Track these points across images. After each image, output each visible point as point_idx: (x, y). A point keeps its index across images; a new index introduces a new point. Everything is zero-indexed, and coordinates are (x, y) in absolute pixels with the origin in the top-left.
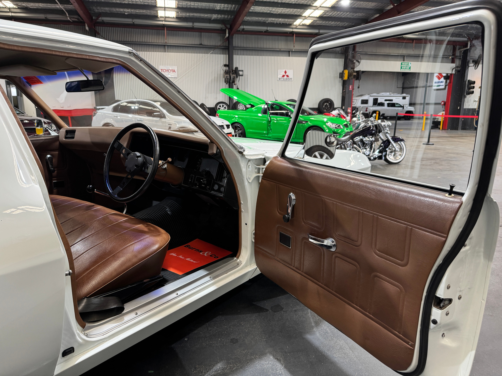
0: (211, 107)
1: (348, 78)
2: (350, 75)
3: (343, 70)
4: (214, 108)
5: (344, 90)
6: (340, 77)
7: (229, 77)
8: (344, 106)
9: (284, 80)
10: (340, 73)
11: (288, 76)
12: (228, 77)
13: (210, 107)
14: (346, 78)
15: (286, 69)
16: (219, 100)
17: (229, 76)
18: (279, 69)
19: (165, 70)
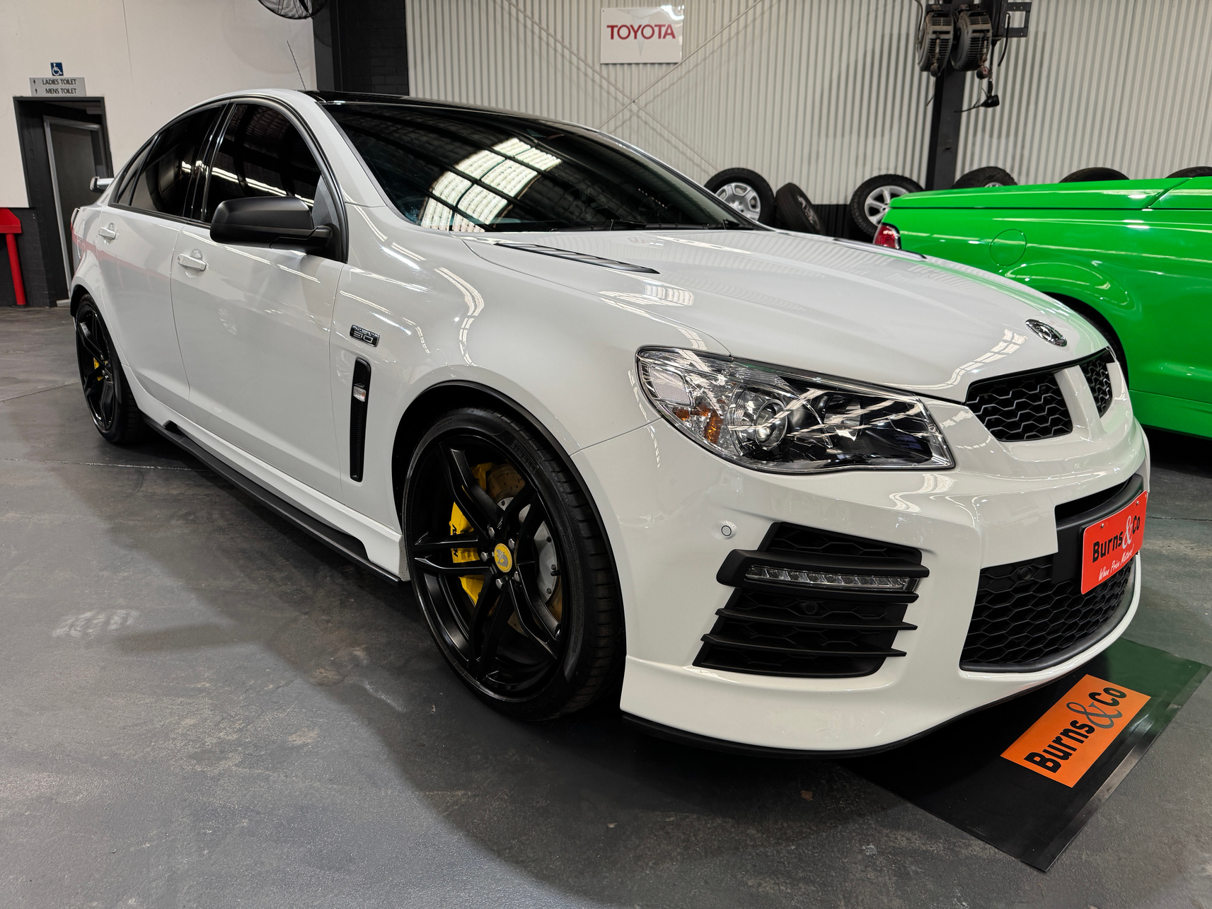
0: (834, 202)
4: (845, 206)
7: (950, 36)
12: (948, 33)
13: (826, 202)
16: (876, 165)
17: (950, 28)
19: (631, 28)
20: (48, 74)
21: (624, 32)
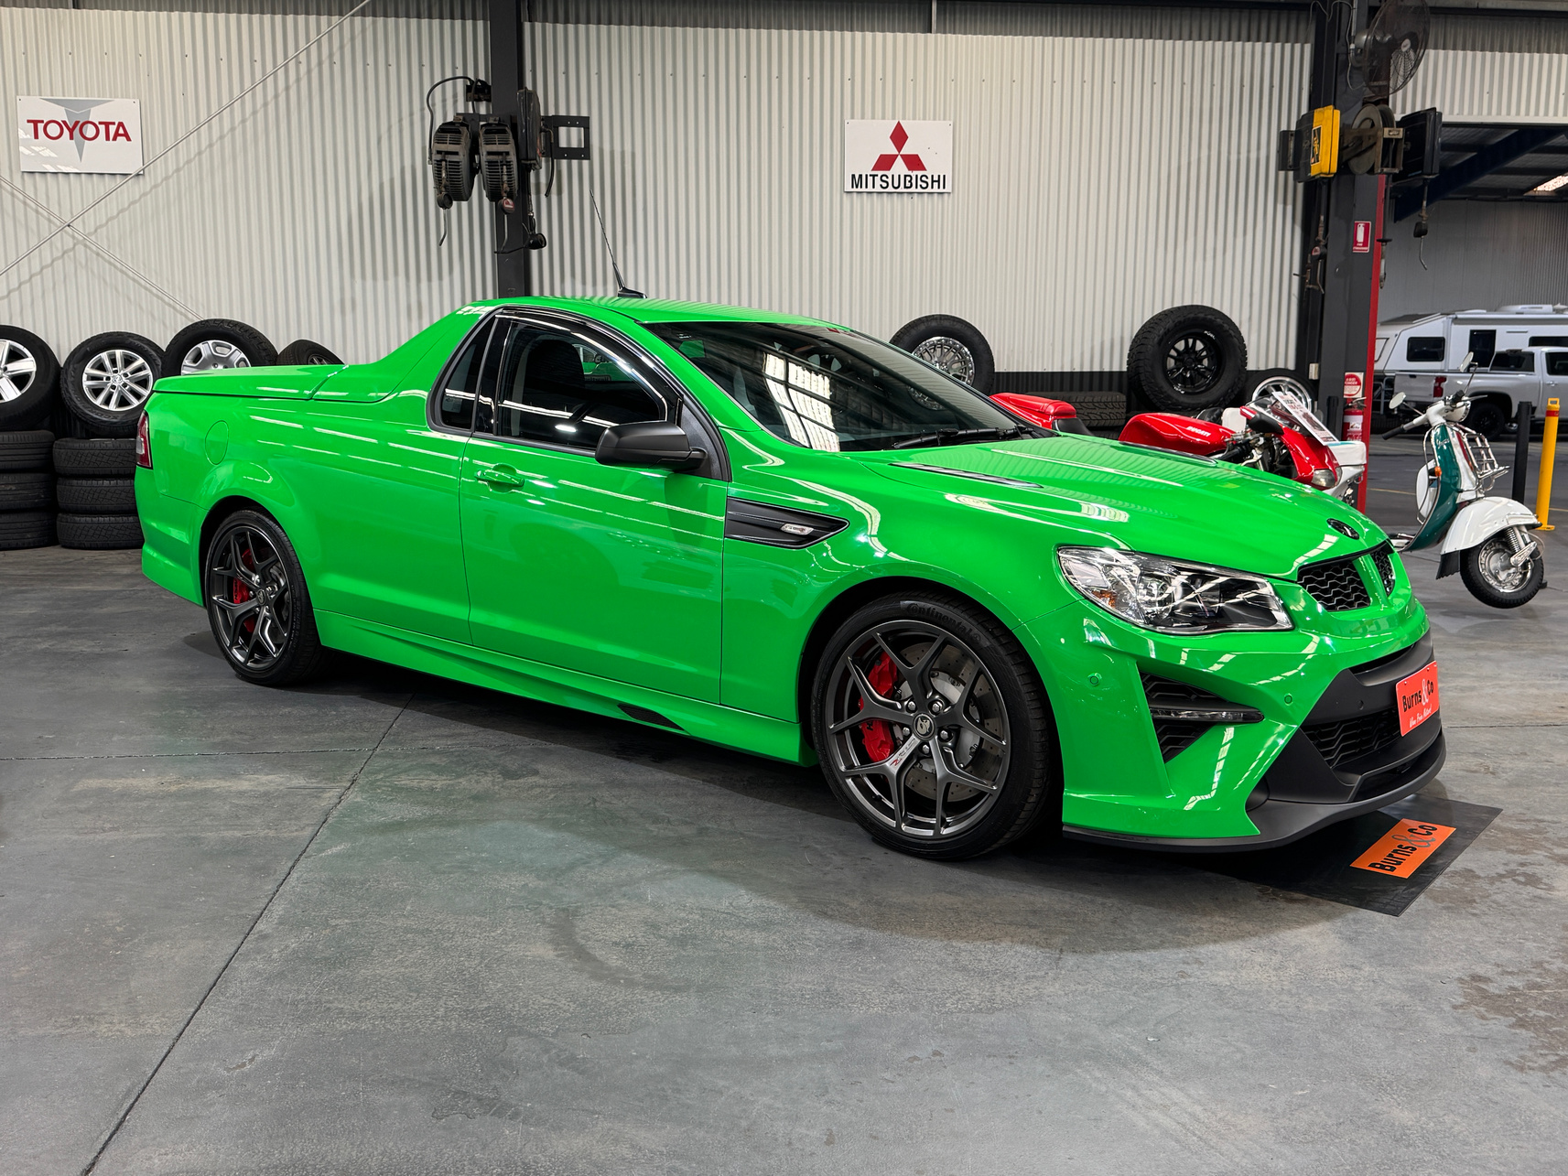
1: (1343, 164)
2: (1351, 146)
3: (1304, 111)
5: (1317, 251)
6: (1282, 165)
8: (1318, 361)
9: (890, 189)
10: (1284, 136)
11: (914, 162)
14: (1326, 160)
15: (904, 118)
18: (852, 117)
19: (64, 124)
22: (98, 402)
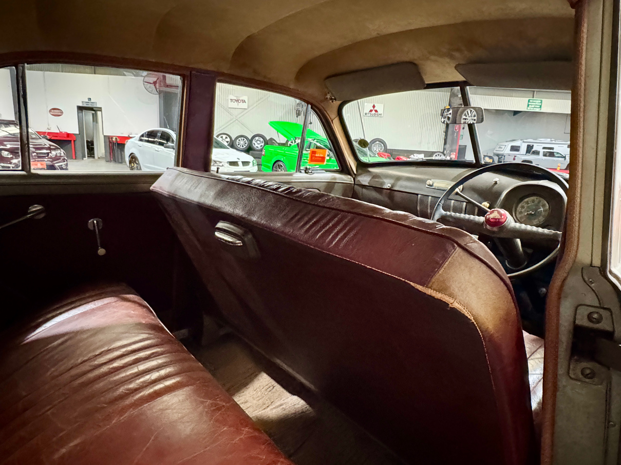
9: (372, 115)
10: (442, 110)
11: (376, 111)
15: (375, 103)
18: (366, 103)
19: (235, 100)
20: (87, 101)
21: (234, 101)
22: (239, 146)
